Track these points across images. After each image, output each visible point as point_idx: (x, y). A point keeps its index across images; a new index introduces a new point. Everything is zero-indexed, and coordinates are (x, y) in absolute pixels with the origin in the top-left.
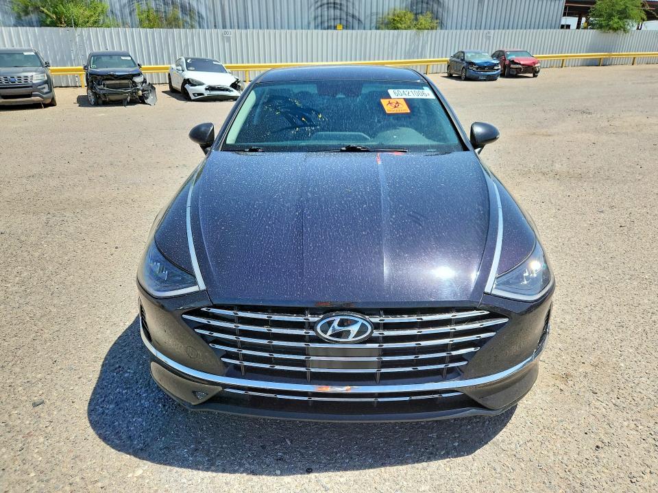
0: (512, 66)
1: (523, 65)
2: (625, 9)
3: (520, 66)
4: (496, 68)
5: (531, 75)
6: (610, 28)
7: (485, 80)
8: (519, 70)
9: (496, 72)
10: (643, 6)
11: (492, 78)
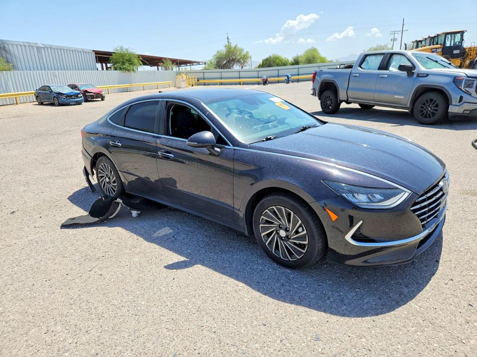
0: (87, 94)
1: (94, 93)
2: (130, 59)
3: (93, 94)
4: (79, 96)
5: (100, 99)
6: (126, 70)
7: (75, 105)
8: (92, 97)
9: (81, 99)
10: (139, 57)
11: (79, 103)
